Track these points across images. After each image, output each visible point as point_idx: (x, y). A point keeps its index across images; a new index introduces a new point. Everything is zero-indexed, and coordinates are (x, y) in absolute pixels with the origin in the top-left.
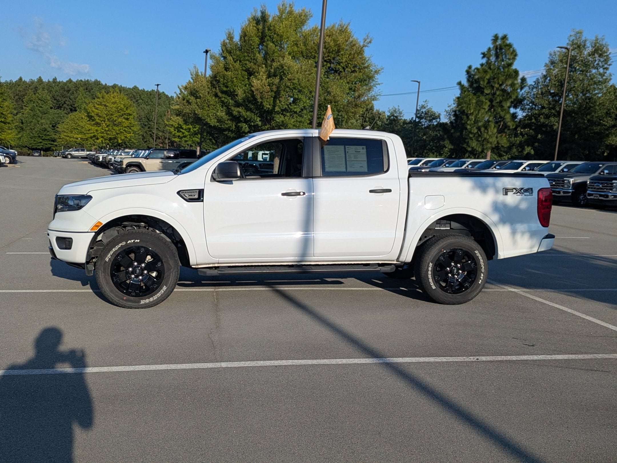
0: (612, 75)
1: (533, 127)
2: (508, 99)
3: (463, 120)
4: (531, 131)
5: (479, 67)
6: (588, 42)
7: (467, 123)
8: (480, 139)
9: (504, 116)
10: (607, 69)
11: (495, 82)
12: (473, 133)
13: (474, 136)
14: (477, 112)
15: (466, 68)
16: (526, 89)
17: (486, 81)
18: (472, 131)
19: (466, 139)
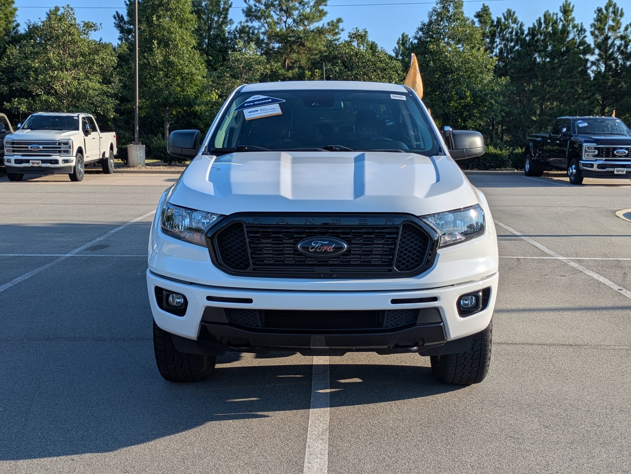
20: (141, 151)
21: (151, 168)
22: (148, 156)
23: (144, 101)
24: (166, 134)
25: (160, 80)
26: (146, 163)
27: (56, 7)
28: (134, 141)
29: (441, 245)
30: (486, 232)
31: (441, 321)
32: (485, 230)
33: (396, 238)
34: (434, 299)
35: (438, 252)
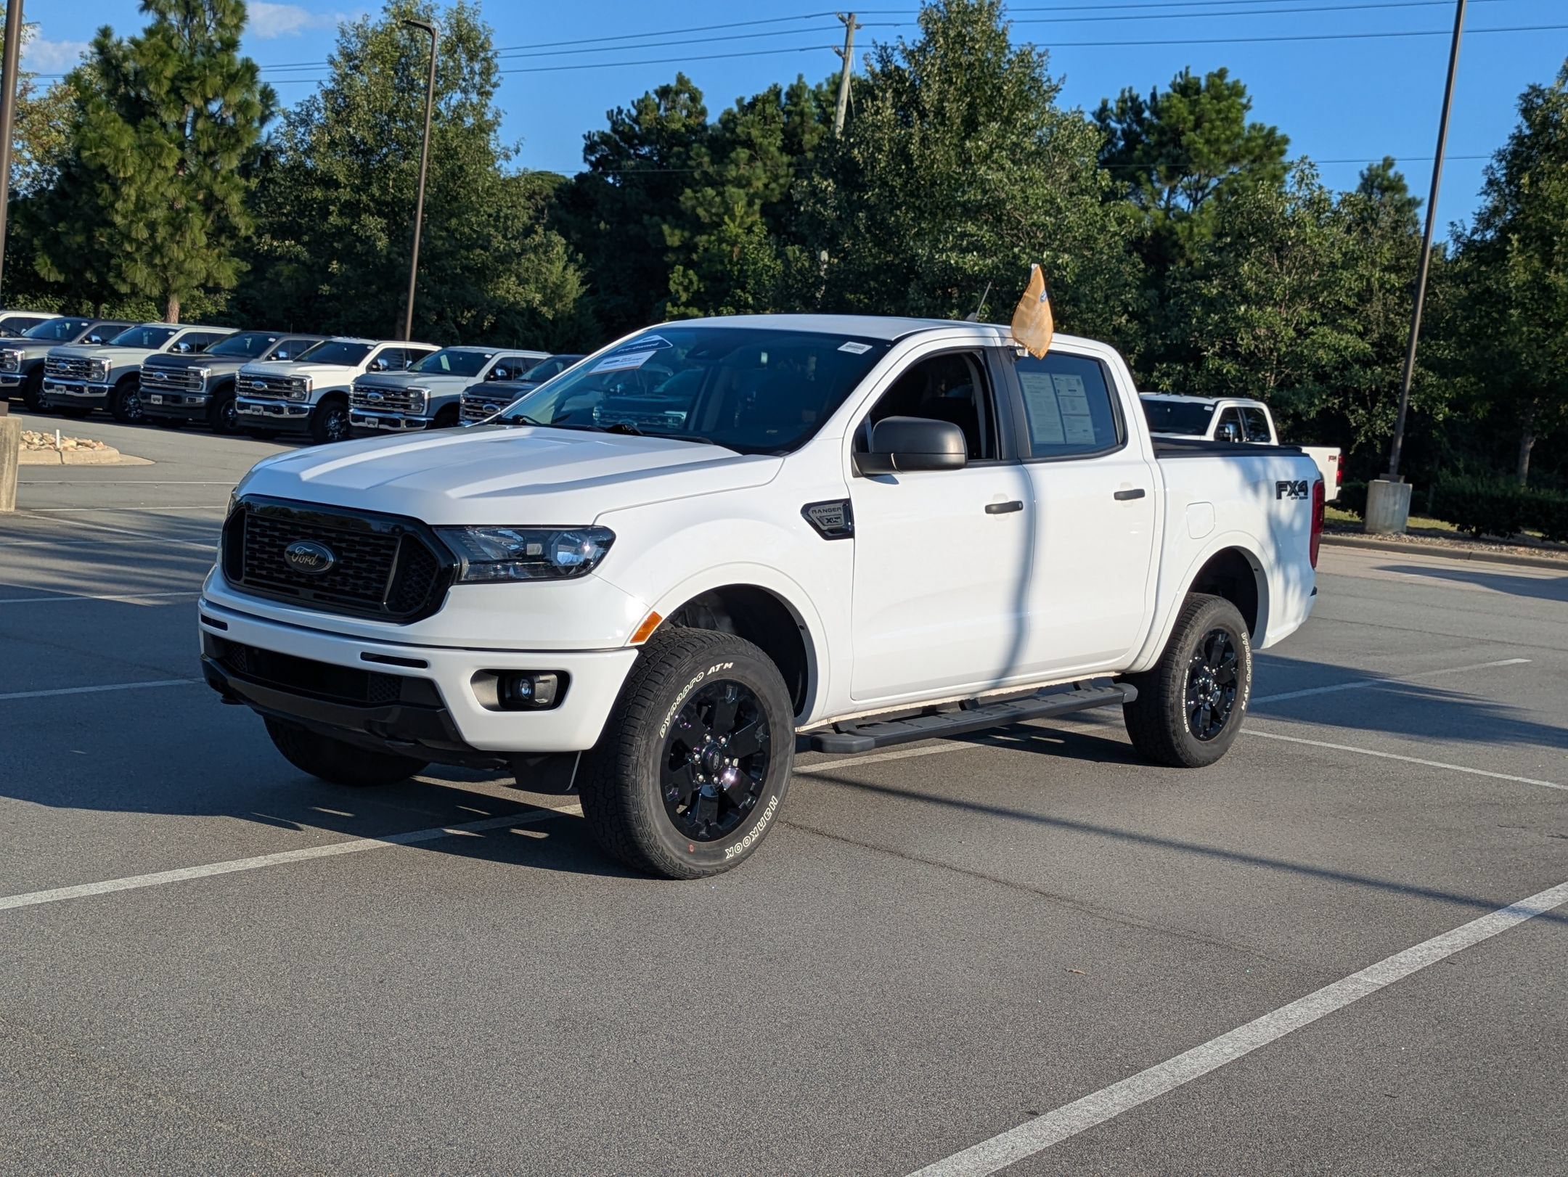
0: (503, 114)
1: (306, 238)
2: (234, 148)
3: (98, 195)
4: (299, 248)
5: (140, 36)
6: (438, 13)
7: (112, 205)
8: (157, 261)
9: (226, 197)
10: (488, 94)
11: (193, 93)
12: (136, 240)
13: (138, 249)
14: (144, 177)
15: (93, 35)
16: (277, 123)
17: (166, 85)
18: (134, 234)
19: (112, 256)
20: (1398, 496)
21: (1411, 541)
22: (1415, 510)
23: (1473, 380)
24: (1522, 465)
25: (1514, 331)
26: (1408, 527)
27: (1386, 160)
28: (1387, 471)
29: (463, 579)
30: (589, 575)
31: (438, 704)
32: (590, 572)
33: (392, 556)
34: (423, 664)
35: (450, 589)
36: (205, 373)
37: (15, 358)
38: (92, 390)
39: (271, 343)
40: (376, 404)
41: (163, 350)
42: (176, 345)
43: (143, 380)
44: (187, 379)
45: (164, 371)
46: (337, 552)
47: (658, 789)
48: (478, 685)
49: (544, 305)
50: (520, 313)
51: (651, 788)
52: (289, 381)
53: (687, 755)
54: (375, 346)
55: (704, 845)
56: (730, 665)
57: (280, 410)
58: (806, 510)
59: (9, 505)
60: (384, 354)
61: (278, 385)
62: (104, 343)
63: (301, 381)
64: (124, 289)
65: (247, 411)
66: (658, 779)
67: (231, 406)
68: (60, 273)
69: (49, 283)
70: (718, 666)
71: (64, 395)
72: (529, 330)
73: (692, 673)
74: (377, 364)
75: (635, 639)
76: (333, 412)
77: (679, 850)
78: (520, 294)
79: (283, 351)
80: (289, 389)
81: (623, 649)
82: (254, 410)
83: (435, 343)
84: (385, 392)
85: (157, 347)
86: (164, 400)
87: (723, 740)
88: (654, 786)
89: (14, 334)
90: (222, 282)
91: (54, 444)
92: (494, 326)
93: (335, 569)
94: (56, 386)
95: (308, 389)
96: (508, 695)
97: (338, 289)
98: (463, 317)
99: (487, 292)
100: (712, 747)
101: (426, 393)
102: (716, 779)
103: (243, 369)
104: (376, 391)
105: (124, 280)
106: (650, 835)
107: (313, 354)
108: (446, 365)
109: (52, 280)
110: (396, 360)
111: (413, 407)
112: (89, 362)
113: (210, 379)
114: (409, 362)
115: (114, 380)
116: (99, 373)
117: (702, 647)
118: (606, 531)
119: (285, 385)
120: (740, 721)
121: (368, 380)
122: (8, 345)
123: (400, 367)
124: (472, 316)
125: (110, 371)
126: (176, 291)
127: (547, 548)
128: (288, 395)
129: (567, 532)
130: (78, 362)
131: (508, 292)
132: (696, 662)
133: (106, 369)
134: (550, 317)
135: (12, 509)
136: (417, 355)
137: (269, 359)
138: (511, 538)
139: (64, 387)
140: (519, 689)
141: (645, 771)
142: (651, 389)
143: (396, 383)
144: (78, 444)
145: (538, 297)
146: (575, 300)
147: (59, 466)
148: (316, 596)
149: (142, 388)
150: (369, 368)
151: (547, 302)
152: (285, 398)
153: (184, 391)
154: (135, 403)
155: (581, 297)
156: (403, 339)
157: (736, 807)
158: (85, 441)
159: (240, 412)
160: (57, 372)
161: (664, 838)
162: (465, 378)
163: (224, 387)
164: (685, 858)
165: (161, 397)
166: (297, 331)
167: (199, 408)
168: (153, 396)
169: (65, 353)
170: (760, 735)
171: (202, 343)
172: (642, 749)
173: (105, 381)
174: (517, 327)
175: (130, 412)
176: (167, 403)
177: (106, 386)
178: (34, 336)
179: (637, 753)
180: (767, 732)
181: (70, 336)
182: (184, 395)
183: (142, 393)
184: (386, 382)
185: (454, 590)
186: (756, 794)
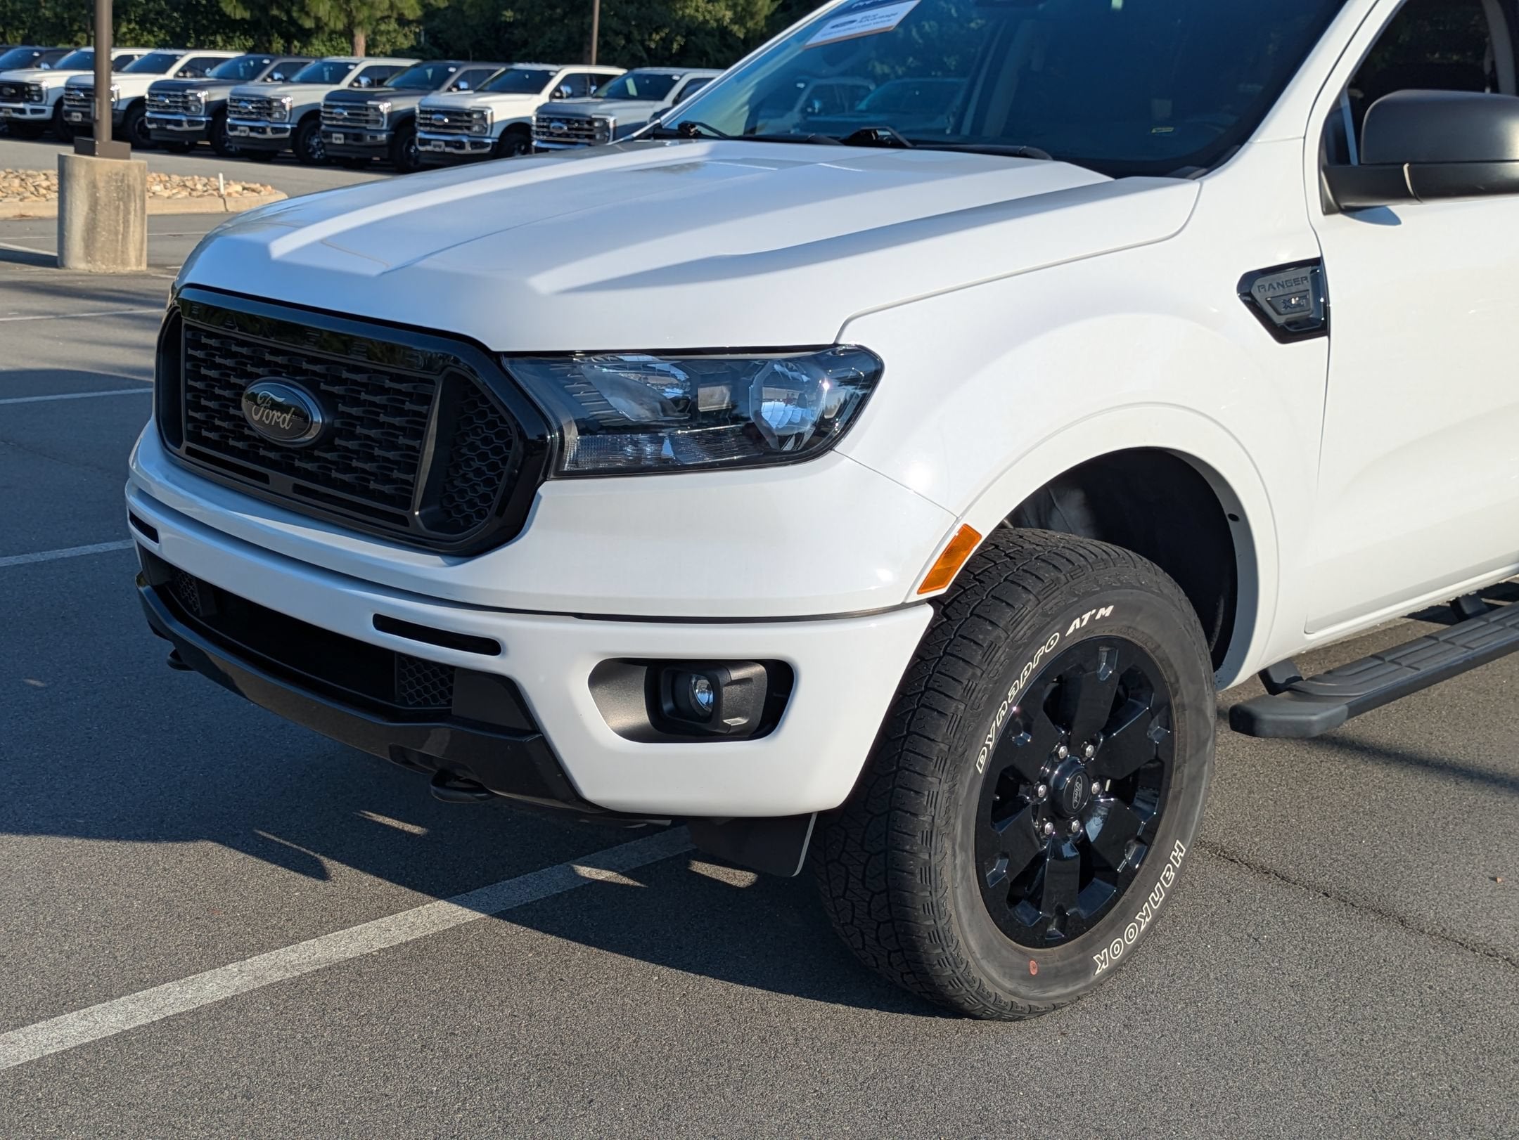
29: (566, 467)
30: (831, 454)
31: (529, 728)
32: (829, 447)
33: (426, 416)
34: (491, 647)
35: (541, 490)
36: (385, 107)
37: (199, 100)
38: (275, 130)
39: (451, 74)
40: (559, 135)
41: (344, 85)
42: (357, 80)
43: (324, 118)
44: (367, 115)
45: (344, 108)
46: (328, 402)
47: (972, 871)
48: (602, 690)
49: (736, 23)
50: (710, 33)
51: (959, 875)
52: (469, 114)
53: (1022, 788)
54: (557, 72)
55: (1054, 954)
56: (1106, 612)
57: (461, 145)
58: (1249, 286)
59: (139, 263)
60: (567, 80)
61: (460, 117)
62: (286, 80)
63: (481, 112)
64: (309, 24)
65: (429, 148)
66: (971, 853)
67: (412, 143)
68: (245, 9)
69: (235, 21)
70: (1086, 617)
71: (248, 137)
72: (720, 51)
73: (1037, 637)
74: (560, 91)
75: (926, 586)
76: (516, 146)
77: (1012, 977)
78: (710, 12)
79: (464, 80)
80: (470, 122)
81: (904, 606)
82: (435, 146)
83: (621, 66)
84: (568, 122)
85: (338, 82)
86: (346, 138)
87: (1089, 749)
88: (964, 869)
89: (199, 73)
90: (406, 12)
91: (218, 189)
92: (683, 49)
93: (327, 438)
94: (240, 128)
95: (489, 122)
96: (667, 706)
97: (522, 14)
98: (650, 40)
99: (675, 11)
100: (1070, 767)
101: (611, 120)
102: (1075, 824)
103: (423, 103)
104: (559, 120)
105: (307, 14)
106: (957, 962)
107: (496, 82)
108: (632, 90)
109: (238, 17)
110: (579, 85)
111: (598, 136)
112: (270, 101)
113: (391, 114)
114: (593, 88)
115: (296, 119)
116: (280, 113)
117: (1055, 581)
118: (862, 353)
119: (466, 118)
120: (1120, 708)
121: (550, 109)
122: (191, 86)
123: (584, 94)
124: (661, 39)
125: (291, 109)
126: (360, 23)
127: (739, 394)
128: (469, 128)
129: (779, 362)
130: (259, 102)
131: (697, 11)
132: (1045, 615)
133: (288, 108)
134: (742, 36)
135: (144, 267)
136: (602, 80)
137: (449, 90)
138: (667, 374)
139: (247, 129)
140: (689, 694)
141: (947, 844)
142: (852, 107)
143: (580, 111)
144: (244, 189)
145: (729, 15)
146: (767, 18)
147: (221, 214)
148: (298, 489)
149: (323, 127)
150: (552, 96)
151: (739, 19)
152: (466, 132)
153: (365, 128)
154: (318, 143)
155: (773, 14)
156: (589, 63)
157: (1111, 869)
158: (253, 186)
159: (421, 149)
160: (240, 113)
161: (984, 963)
162: (652, 103)
163: (403, 123)
164: (1023, 990)
165: (341, 136)
166: (476, 60)
167: (381, 146)
168: (334, 135)
169: (247, 92)
170: (1155, 730)
171: (381, 77)
172: (942, 801)
173: (287, 120)
174: (709, 49)
175: (314, 153)
176: (349, 142)
177: (289, 126)
178: (219, 76)
179: (931, 810)
180: (1168, 724)
181: (253, 73)
182: (365, 132)
183: (323, 132)
184: (570, 111)
185: (549, 491)
186: (1146, 840)
